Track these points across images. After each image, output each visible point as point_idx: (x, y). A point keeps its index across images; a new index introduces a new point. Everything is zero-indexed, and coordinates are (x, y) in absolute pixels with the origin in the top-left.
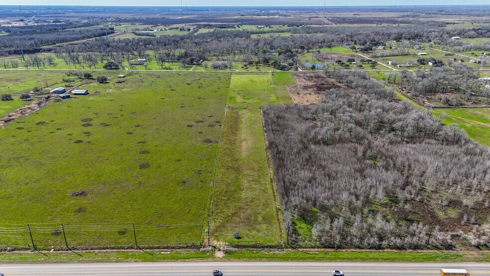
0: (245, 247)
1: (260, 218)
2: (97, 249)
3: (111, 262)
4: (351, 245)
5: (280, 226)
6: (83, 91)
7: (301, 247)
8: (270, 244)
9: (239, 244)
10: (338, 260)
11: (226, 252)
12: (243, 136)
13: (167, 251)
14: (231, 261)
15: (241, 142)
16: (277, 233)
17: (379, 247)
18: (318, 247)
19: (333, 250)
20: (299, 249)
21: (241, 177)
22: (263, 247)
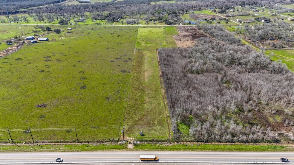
0: (147, 141)
1: (156, 122)
2: (52, 142)
3: (61, 151)
4: (215, 140)
5: (169, 127)
6: (45, 39)
7: (182, 141)
8: (163, 139)
9: (143, 139)
10: (206, 150)
11: (135, 145)
12: (146, 68)
13: (97, 144)
14: (138, 151)
15: (144, 72)
16: (167, 133)
17: (232, 141)
18: (193, 142)
19: (202, 143)
20: (181, 143)
21: (144, 95)
22: (158, 141)
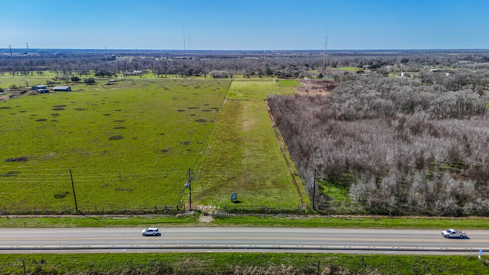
0: (247, 212)
1: (269, 183)
3: (27, 227)
4: (414, 210)
5: (298, 190)
6: (65, 88)
7: (334, 213)
8: (286, 209)
9: (238, 209)
10: (399, 227)
11: (216, 217)
12: (244, 118)
13: (124, 217)
14: (223, 226)
15: (242, 122)
16: (298, 198)
17: (459, 214)
18: (363, 214)
19: (386, 217)
20: (332, 216)
21: (241, 147)
22: (275, 213)
